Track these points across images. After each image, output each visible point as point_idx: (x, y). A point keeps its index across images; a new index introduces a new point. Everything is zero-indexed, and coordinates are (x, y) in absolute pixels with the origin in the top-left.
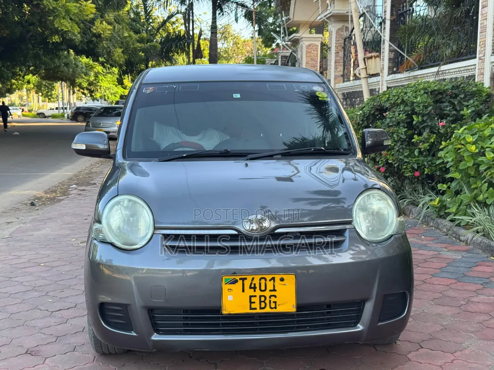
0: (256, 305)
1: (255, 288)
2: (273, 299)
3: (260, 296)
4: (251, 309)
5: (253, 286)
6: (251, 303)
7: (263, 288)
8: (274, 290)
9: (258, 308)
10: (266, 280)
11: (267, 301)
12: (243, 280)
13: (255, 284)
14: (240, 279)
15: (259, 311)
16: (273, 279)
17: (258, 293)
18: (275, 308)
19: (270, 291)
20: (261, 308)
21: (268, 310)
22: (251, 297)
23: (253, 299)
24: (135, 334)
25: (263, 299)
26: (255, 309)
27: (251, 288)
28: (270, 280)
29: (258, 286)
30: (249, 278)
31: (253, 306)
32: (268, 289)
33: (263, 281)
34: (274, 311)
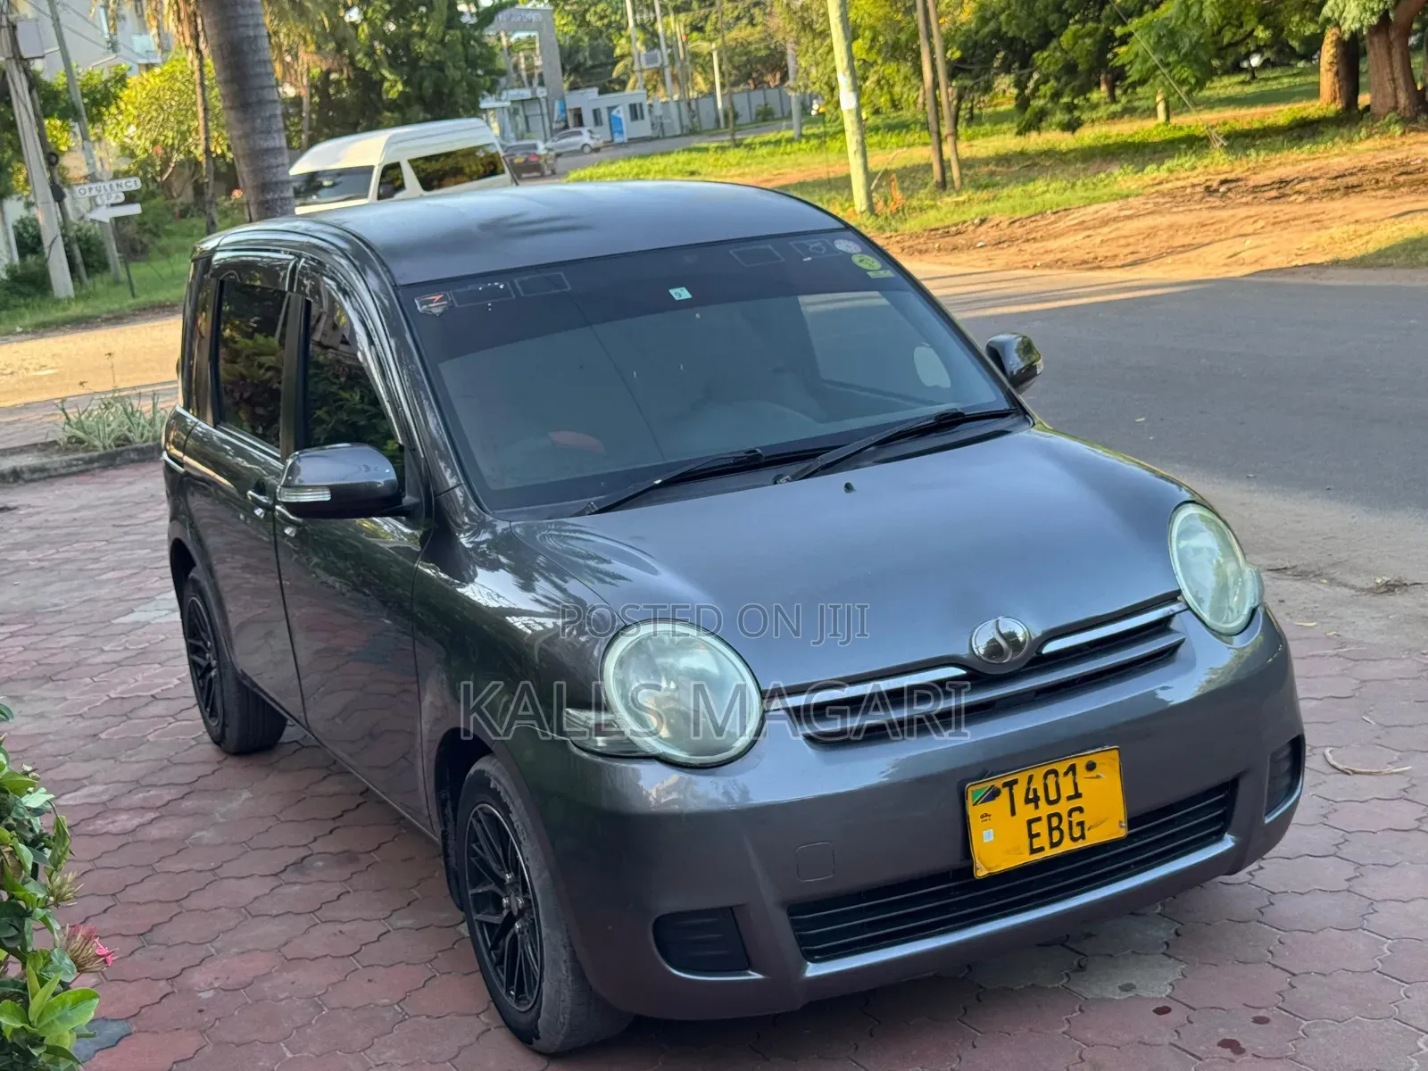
0: (1042, 841)
1: (1036, 800)
2: (1076, 817)
3: (1050, 817)
4: (1033, 851)
5: (1031, 796)
6: (1032, 836)
7: (1053, 796)
8: (1078, 795)
9: (1047, 846)
10: (1055, 772)
11: (1065, 826)
12: (1010, 785)
13: (1035, 790)
14: (1005, 785)
15: (1049, 852)
16: (1072, 769)
17: (1045, 809)
18: (1083, 837)
19: (1070, 798)
20: (1053, 845)
21: (1067, 846)
22: (1030, 822)
23: (1036, 828)
24: (757, 976)
25: (1055, 822)
26: (1042, 849)
27: (1027, 801)
28: (1066, 774)
29: (1041, 793)
30: (1022, 778)
31: (1037, 843)
32: (1065, 794)
33: (1051, 778)
34: (1080, 844)
